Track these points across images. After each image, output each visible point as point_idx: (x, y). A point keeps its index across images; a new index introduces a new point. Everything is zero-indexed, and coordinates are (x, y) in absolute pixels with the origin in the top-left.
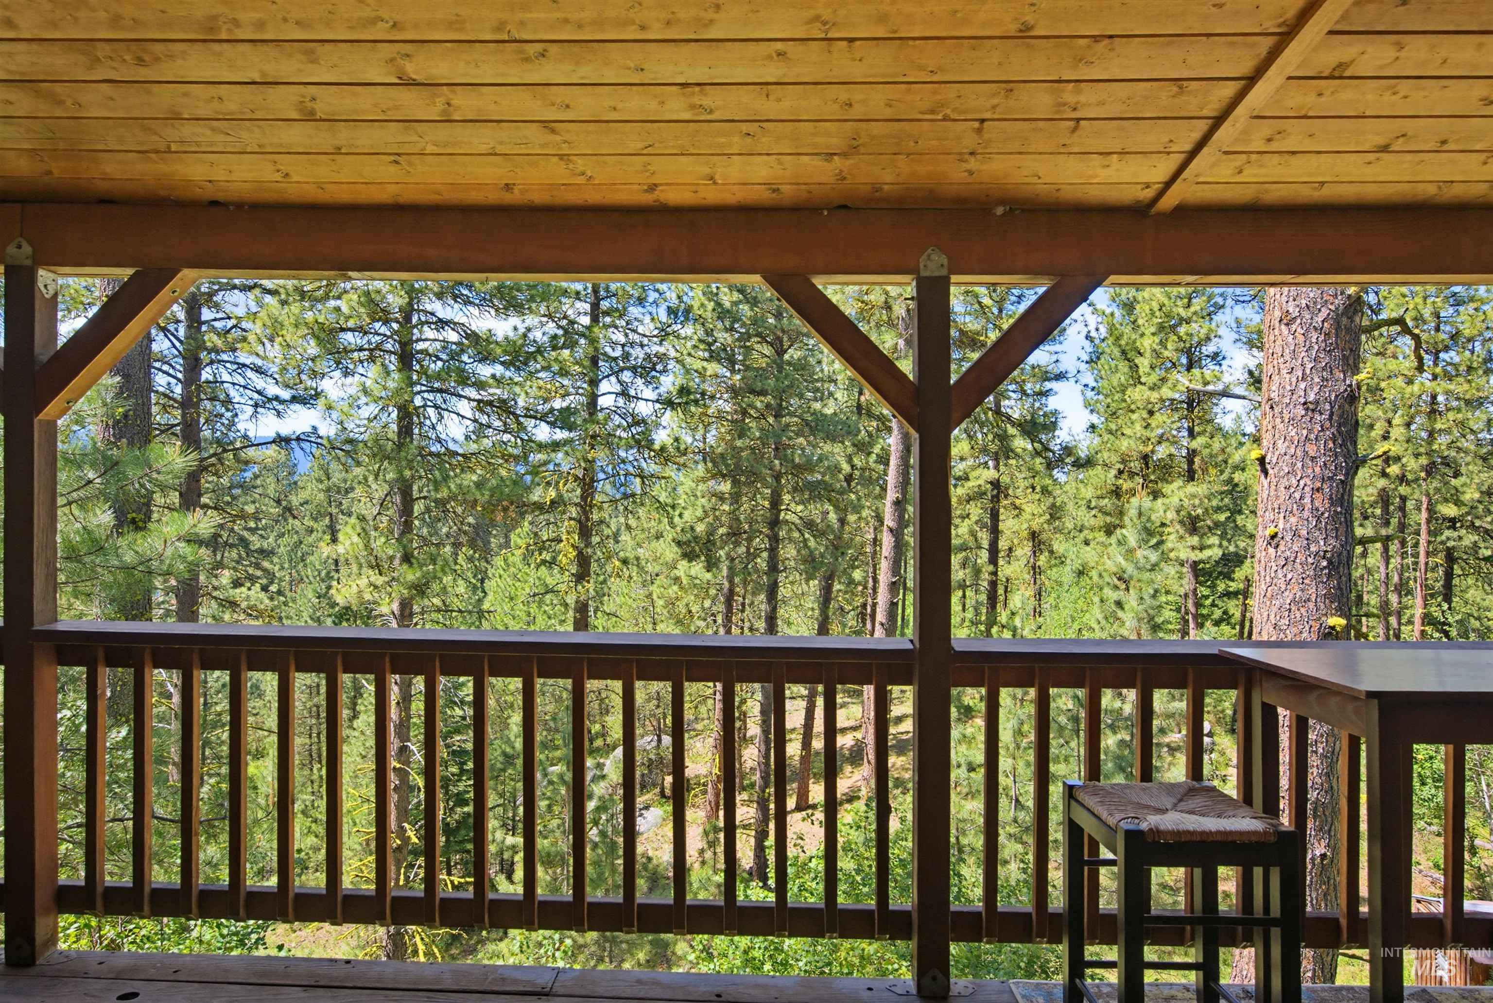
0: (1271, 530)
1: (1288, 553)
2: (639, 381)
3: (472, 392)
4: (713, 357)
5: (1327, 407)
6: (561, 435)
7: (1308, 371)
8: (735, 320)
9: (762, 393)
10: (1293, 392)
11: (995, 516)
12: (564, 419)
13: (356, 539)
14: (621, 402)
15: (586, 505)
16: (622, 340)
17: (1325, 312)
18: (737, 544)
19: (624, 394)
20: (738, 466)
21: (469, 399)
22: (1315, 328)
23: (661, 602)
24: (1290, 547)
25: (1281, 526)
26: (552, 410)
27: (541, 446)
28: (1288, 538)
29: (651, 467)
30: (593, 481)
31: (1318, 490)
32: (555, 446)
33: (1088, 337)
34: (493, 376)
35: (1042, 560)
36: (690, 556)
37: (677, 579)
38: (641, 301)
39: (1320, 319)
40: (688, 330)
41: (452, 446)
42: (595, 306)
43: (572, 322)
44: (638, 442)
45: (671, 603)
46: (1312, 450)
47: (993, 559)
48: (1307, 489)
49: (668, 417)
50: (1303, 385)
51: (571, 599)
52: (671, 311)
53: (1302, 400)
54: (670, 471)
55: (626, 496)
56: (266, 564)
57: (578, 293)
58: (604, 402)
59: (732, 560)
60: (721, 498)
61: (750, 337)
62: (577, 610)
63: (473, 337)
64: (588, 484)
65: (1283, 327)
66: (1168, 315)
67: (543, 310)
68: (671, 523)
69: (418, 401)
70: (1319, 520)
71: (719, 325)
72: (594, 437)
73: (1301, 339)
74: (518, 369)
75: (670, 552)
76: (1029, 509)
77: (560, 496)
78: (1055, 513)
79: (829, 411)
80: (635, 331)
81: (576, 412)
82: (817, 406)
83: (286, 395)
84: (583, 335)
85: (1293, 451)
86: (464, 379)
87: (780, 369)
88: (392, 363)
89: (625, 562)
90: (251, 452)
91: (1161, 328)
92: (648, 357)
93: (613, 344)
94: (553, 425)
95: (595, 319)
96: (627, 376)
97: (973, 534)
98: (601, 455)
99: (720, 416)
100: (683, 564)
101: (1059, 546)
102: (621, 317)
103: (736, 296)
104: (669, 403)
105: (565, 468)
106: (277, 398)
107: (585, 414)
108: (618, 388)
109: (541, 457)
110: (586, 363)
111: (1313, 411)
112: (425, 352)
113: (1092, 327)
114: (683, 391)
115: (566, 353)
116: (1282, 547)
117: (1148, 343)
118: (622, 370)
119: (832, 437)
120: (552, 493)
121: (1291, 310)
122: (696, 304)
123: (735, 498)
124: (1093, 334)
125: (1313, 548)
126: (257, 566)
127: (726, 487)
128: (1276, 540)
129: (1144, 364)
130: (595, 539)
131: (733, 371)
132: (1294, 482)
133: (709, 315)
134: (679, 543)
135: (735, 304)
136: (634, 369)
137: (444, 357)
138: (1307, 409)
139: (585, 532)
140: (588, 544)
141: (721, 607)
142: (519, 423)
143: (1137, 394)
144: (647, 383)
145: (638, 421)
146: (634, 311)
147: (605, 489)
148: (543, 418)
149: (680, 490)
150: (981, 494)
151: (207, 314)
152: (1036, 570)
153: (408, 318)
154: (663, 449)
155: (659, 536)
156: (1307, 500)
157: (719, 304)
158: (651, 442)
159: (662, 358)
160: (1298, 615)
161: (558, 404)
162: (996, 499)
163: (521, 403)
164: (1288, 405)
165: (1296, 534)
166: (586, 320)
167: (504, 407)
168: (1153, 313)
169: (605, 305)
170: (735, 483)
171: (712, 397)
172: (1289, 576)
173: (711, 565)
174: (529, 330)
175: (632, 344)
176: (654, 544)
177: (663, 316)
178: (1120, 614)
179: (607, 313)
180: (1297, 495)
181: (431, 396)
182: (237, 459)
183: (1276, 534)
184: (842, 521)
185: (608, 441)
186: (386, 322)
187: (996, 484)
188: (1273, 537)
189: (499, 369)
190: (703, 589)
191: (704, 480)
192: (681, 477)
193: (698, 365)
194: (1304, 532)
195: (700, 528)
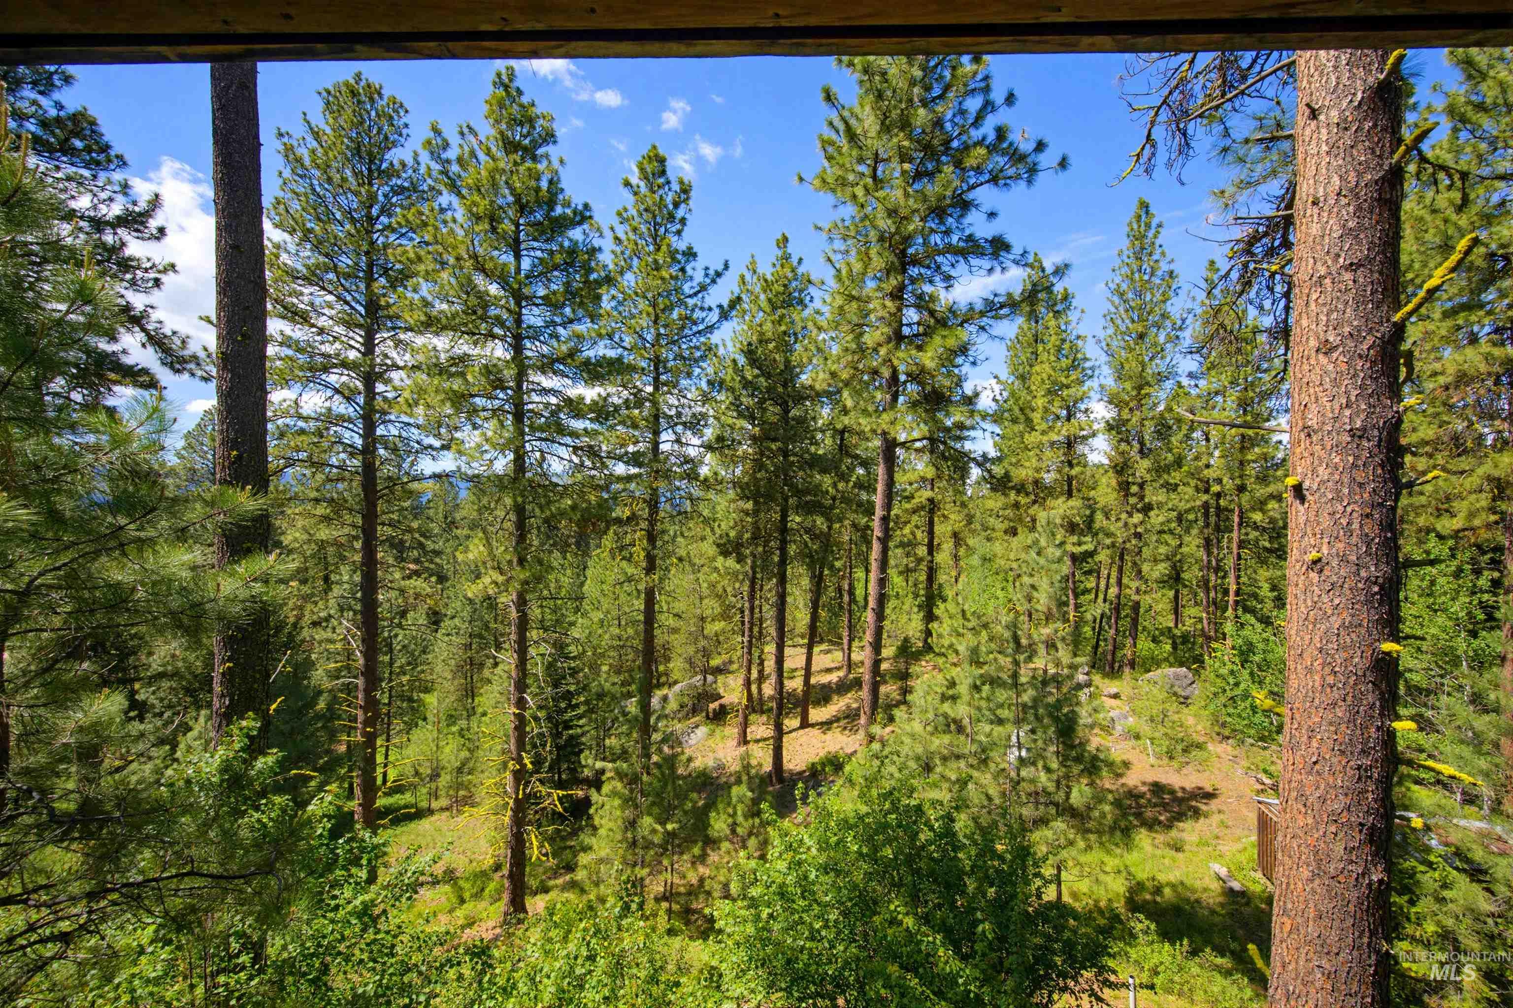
0: (1314, 555)
1: (1334, 578)
2: (689, 433)
3: (568, 440)
4: (740, 415)
5: (1376, 433)
6: (634, 471)
7: (1353, 399)
8: (755, 389)
9: (774, 440)
10: (1335, 419)
11: (931, 523)
12: (635, 460)
13: (482, 548)
14: (676, 447)
15: (652, 521)
16: (676, 403)
17: (1370, 340)
18: (757, 545)
19: (678, 441)
20: (758, 491)
21: (567, 446)
22: (1360, 356)
23: (705, 585)
24: (1336, 571)
25: (1325, 550)
26: (627, 453)
27: (620, 479)
28: (1335, 563)
29: (696, 492)
30: (657, 503)
31: (1367, 516)
32: (629, 478)
33: (994, 400)
34: (585, 430)
35: (962, 552)
36: (725, 554)
37: (716, 569)
38: (689, 375)
39: (1365, 347)
40: (721, 397)
41: (555, 480)
42: (656, 379)
43: (640, 391)
44: (688, 475)
45: (712, 586)
46: (1360, 477)
47: (931, 552)
48: (1355, 515)
49: (709, 457)
50: (1347, 412)
51: (642, 587)
52: (710, 383)
53: (1348, 427)
54: (711, 495)
55: (680, 513)
56: (438, 560)
57: (643, 369)
58: (664, 447)
59: (755, 556)
60: (747, 514)
61: (765, 400)
62: (647, 594)
63: (569, 401)
64: (653, 504)
65: (1321, 356)
66: (1054, 383)
67: (619, 381)
68: (712, 530)
69: (528, 447)
70: (1368, 546)
71: (744, 392)
72: (657, 472)
73: (1344, 367)
74: (601, 423)
75: (712, 551)
76: (952, 516)
77: (633, 514)
78: (970, 519)
79: (821, 452)
80: (685, 397)
81: (643, 454)
82: (813, 449)
83: (437, 444)
84: (648, 400)
85: (1337, 477)
86: (562, 430)
87: (787, 423)
88: (509, 420)
89: (680, 559)
90: (415, 486)
91: (1049, 392)
92: (694, 415)
93: (670, 407)
94: (627, 463)
95: (656, 388)
96: (679, 429)
97: (913, 533)
98: (662, 485)
99: (745, 457)
100: (721, 559)
101: (971, 542)
102: (674, 387)
103: (756, 371)
104: (709, 447)
105: (637, 494)
106: (431, 447)
107: (650, 456)
108: (673, 437)
109: (620, 486)
110: (651, 419)
111: (1360, 437)
112: (531, 411)
113: (997, 392)
114: (720, 439)
115: (637, 411)
116: (1326, 572)
117: (1040, 402)
118: (676, 424)
119: (824, 471)
120: (628, 513)
121: (1331, 339)
122: (728, 378)
123: (756, 512)
124: (998, 397)
125: (1363, 574)
126: (432, 562)
127: (750, 505)
128: (1319, 566)
129: (1036, 417)
130: (659, 543)
131: (754, 425)
132: (1340, 508)
133: (737, 386)
134: (718, 546)
135: (757, 376)
136: (684, 424)
137: (546, 414)
138: (1353, 436)
139: (652, 538)
140: (654, 548)
141: (746, 588)
142: (603, 463)
143: (1031, 439)
144: (694, 434)
145: (688, 460)
146: (684, 382)
147: (665, 507)
148: (620, 458)
149: (718, 508)
150: (923, 508)
151: (380, 387)
152: (956, 558)
153: (519, 386)
154: (706, 480)
155: (703, 539)
156: (1355, 526)
157: (743, 377)
158: (698, 475)
159: (704, 416)
160: (1348, 640)
161: (631, 449)
162: (932, 512)
163: (604, 448)
164: (1329, 432)
165: (1343, 559)
166: (649, 389)
167: (592, 452)
168: (1043, 381)
169: (663, 378)
170: (756, 503)
171: (740, 443)
172: (1337, 601)
173: (740, 560)
174: (608, 395)
175: (683, 406)
176: (700, 544)
177: (704, 385)
178: (1035, 594)
179: (664, 384)
180: (1344, 521)
181: (538, 443)
182: (404, 491)
183: (1320, 560)
184: (830, 528)
185: (667, 475)
186: (504, 389)
187: (931, 501)
188: (1315, 562)
189: (588, 424)
190: (735, 574)
191: (734, 501)
192: (718, 499)
193: (730, 421)
194: (1353, 558)
195: (732, 534)
